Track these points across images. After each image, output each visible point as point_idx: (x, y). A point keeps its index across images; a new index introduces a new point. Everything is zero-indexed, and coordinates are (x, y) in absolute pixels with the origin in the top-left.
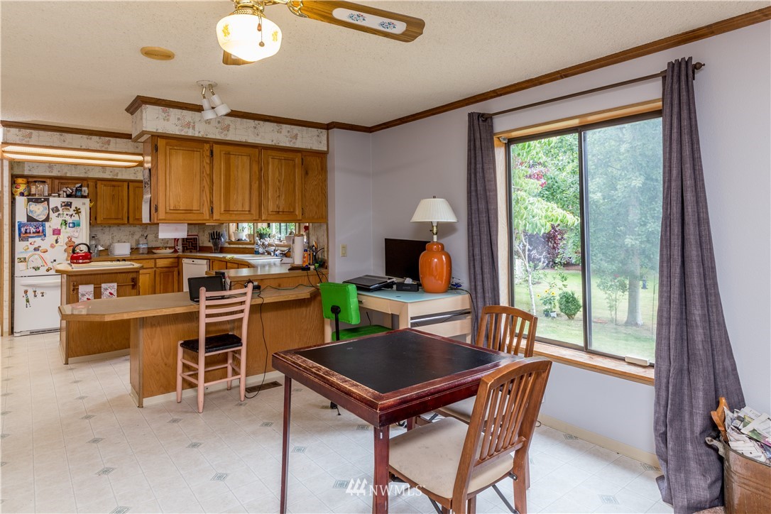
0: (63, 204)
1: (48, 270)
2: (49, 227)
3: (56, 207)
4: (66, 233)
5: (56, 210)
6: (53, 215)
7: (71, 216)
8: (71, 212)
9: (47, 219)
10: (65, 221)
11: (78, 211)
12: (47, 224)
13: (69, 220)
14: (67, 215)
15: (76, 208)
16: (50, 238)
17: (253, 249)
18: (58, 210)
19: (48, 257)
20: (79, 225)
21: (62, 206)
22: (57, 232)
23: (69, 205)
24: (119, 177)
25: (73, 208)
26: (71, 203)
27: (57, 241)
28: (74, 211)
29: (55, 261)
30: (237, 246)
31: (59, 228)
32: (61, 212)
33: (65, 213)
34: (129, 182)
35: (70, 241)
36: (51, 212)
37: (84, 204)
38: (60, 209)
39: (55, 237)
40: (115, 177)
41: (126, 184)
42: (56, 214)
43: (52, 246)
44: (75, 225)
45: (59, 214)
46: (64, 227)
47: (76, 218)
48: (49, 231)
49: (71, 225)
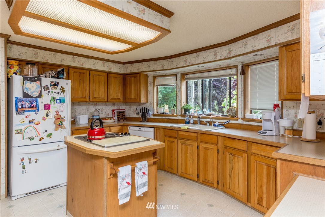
0: (52, 84)
1: (40, 140)
2: (42, 103)
3: (47, 86)
4: (55, 107)
5: (46, 88)
6: (44, 93)
7: (58, 93)
8: (58, 90)
9: (40, 96)
10: (54, 98)
11: (63, 90)
12: (40, 100)
13: (57, 97)
14: (55, 93)
15: (62, 87)
16: (42, 112)
17: (185, 120)
18: (48, 89)
19: (41, 128)
20: (64, 101)
21: (51, 85)
22: (47, 107)
23: (56, 84)
24: (84, 66)
25: (60, 87)
26: (58, 83)
27: (47, 115)
28: (60, 89)
29: (46, 131)
30: (161, 117)
31: (49, 104)
32: (50, 90)
33: (54, 91)
34: (90, 70)
35: (58, 114)
36: (43, 90)
37: (67, 84)
38: (50, 88)
39: (46, 111)
40: (81, 66)
41: (88, 72)
42: (47, 92)
43: (44, 119)
44: (61, 101)
45: (49, 92)
46: (53, 103)
47: (61, 95)
48: (41, 107)
49: (58, 101)
